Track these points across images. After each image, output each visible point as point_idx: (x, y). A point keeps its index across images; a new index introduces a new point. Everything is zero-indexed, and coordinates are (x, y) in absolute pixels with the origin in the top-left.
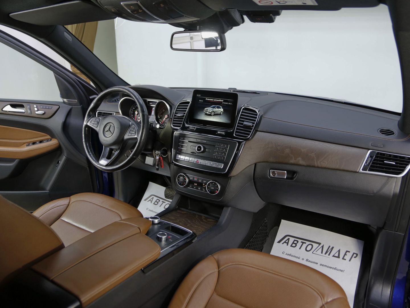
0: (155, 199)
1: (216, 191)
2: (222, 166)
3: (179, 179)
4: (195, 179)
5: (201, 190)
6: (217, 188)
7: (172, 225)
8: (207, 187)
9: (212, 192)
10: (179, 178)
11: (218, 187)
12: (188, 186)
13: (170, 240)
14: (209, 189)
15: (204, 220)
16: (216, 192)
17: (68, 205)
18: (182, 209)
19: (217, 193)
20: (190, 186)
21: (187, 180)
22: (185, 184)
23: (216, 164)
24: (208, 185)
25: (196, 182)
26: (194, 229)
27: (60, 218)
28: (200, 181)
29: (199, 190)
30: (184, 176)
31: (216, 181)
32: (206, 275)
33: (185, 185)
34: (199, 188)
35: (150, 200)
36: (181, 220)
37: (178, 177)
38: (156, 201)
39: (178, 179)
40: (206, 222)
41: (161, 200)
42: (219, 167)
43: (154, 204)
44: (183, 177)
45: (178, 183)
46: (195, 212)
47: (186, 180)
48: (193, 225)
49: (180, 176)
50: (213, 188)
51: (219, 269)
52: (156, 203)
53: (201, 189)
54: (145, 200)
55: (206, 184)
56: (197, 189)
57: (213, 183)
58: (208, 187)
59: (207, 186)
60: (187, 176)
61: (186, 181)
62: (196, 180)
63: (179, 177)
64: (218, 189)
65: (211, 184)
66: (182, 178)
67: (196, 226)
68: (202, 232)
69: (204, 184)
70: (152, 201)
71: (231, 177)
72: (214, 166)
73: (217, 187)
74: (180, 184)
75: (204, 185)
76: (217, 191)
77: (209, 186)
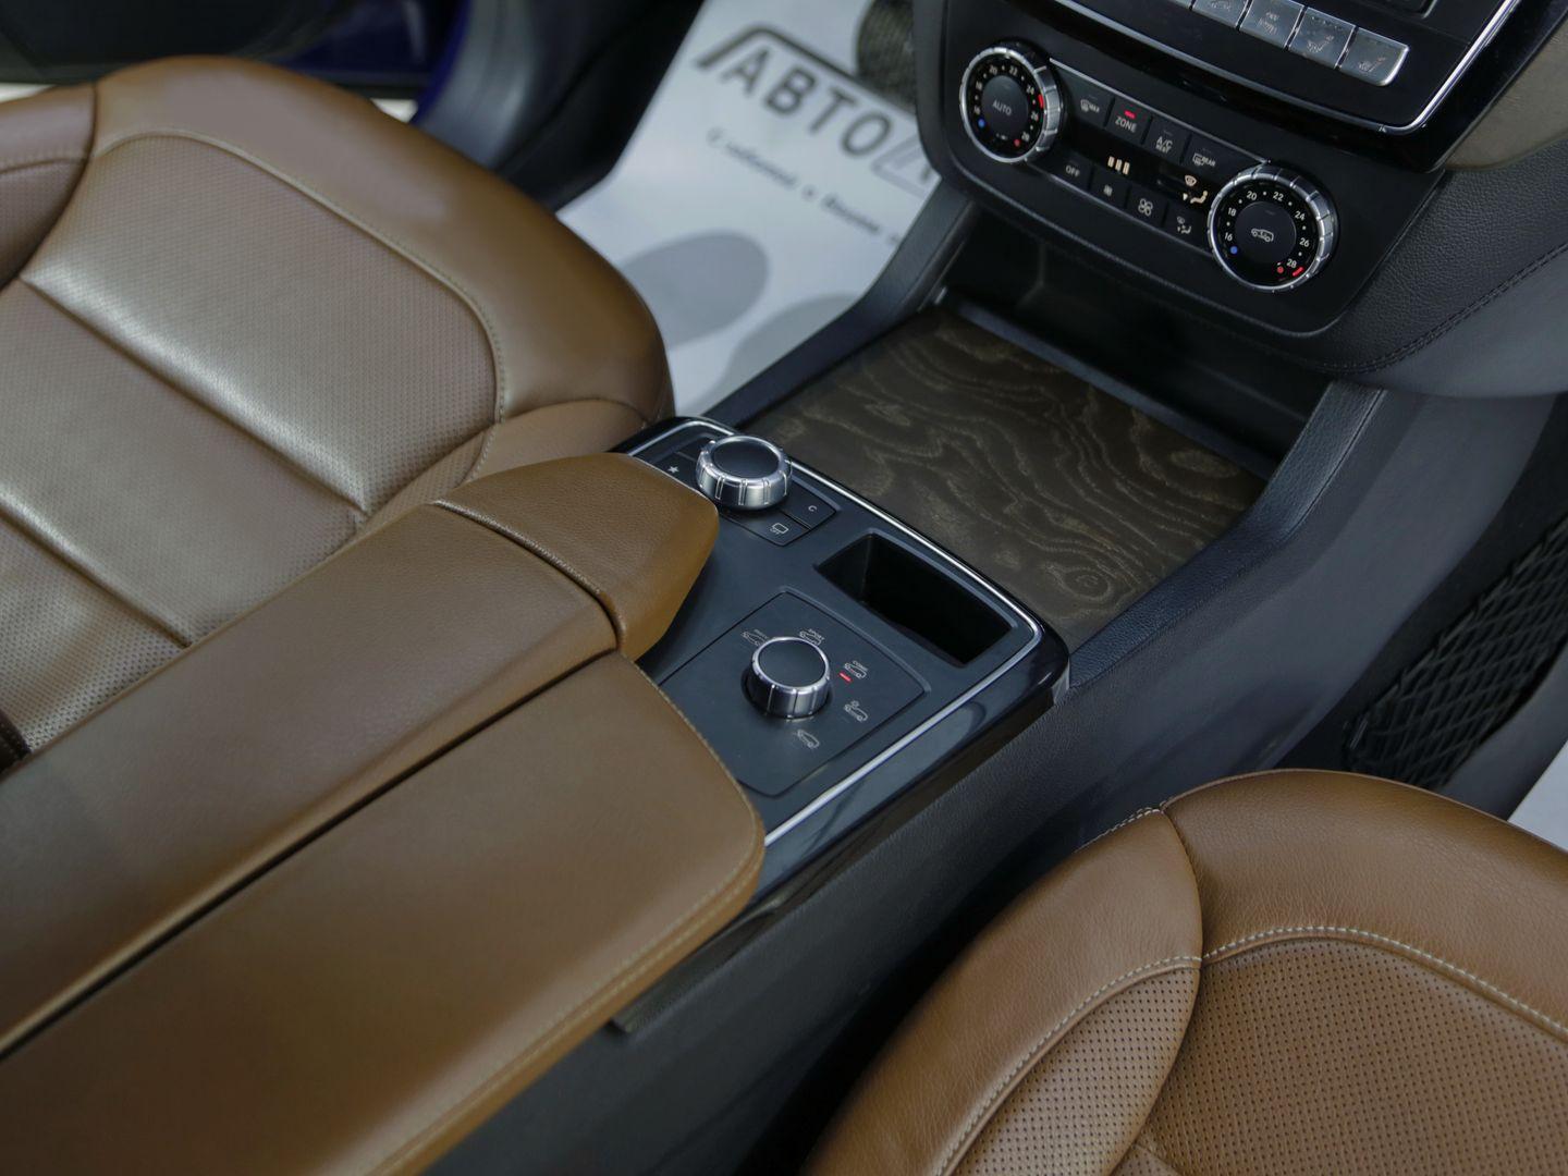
0: (781, 62)
1: (1292, 263)
2: (1389, 65)
3: (980, 93)
4: (1120, 121)
5: (1162, 225)
6: (1305, 243)
7: (881, 533)
8: (1212, 213)
9: (1256, 264)
10: (985, 82)
11: (1313, 234)
12: (1053, 158)
13: (847, 708)
14: (1229, 237)
15: (1144, 460)
16: (1288, 274)
17: (84, 165)
18: (982, 319)
19: (1291, 284)
20: (1071, 170)
21: (1052, 109)
22: (1025, 147)
23: (1339, 35)
24: (1229, 200)
25: (1124, 150)
26: (1057, 558)
27: (27, 276)
28: (1163, 146)
29: (1142, 216)
30: (1030, 80)
31: (1310, 181)
32: (1098, 992)
33: (1025, 157)
34: (1146, 207)
35: (739, 71)
36: (955, 444)
37: (977, 75)
38: (785, 85)
39: (971, 90)
40: (1158, 476)
41: (826, 80)
42: (1364, 68)
43: (771, 102)
44: (1017, 79)
45: (973, 118)
46: (1075, 367)
47: (1040, 110)
48: (1049, 514)
49: (993, 70)
50: (1266, 236)
51: (1205, 948)
52: (785, 99)
53: (1163, 218)
54: (707, 62)
55: (1210, 182)
56: (1129, 204)
57: (1278, 196)
58: (1222, 214)
59: (1215, 204)
60: (1054, 75)
61: (1039, 125)
62: (1132, 127)
63: (981, 73)
64: (1312, 252)
65: (1252, 195)
66: (1004, 83)
67: (1071, 524)
68: (1115, 598)
69: (1190, 181)
70: (751, 81)
71: (1449, 173)
72: (1316, 50)
73: (1301, 234)
74: (985, 136)
75: (1196, 192)
76: (1304, 263)
77: (1233, 212)
